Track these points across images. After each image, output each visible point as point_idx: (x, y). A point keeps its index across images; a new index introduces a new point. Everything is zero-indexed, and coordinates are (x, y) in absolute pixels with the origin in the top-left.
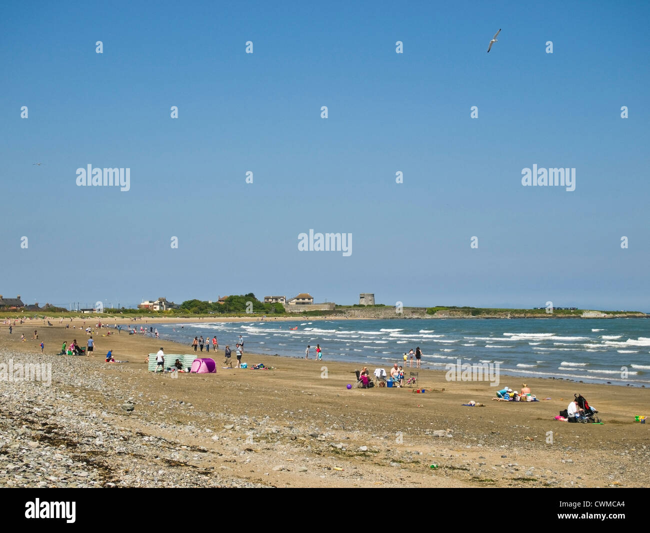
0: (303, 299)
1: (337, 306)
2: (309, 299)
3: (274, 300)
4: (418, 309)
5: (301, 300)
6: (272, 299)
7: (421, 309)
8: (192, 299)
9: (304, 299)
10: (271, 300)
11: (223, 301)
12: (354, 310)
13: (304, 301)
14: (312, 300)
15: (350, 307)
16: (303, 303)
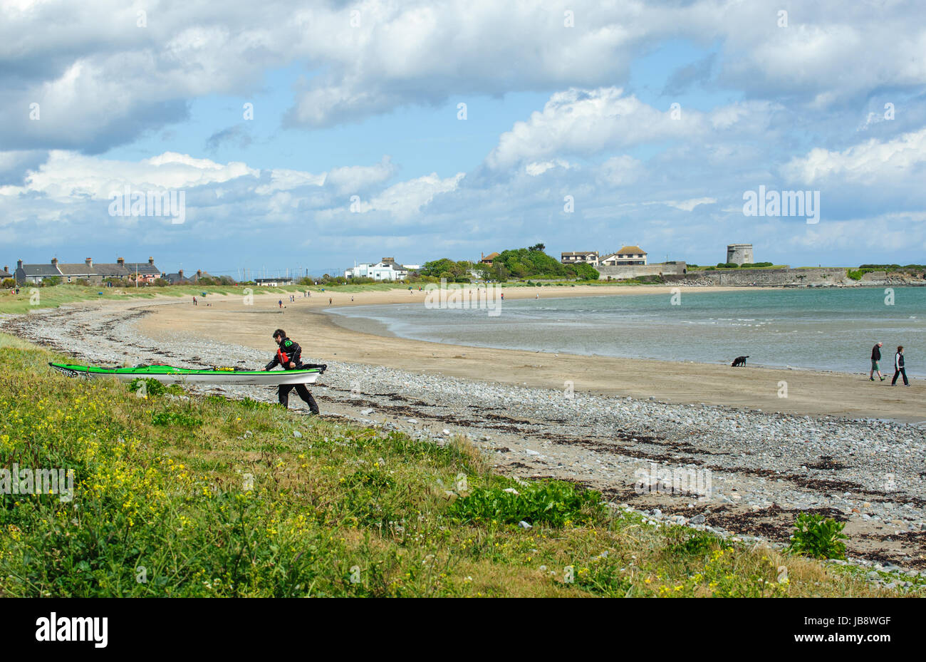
0: (630, 258)
1: (688, 266)
2: (640, 255)
3: (578, 258)
4: (831, 270)
5: (625, 258)
6: (576, 257)
7: (837, 270)
8: (438, 259)
9: (630, 256)
10: (574, 258)
11: (490, 261)
12: (719, 273)
13: (630, 259)
14: (644, 257)
15: (712, 268)
16: (631, 263)
